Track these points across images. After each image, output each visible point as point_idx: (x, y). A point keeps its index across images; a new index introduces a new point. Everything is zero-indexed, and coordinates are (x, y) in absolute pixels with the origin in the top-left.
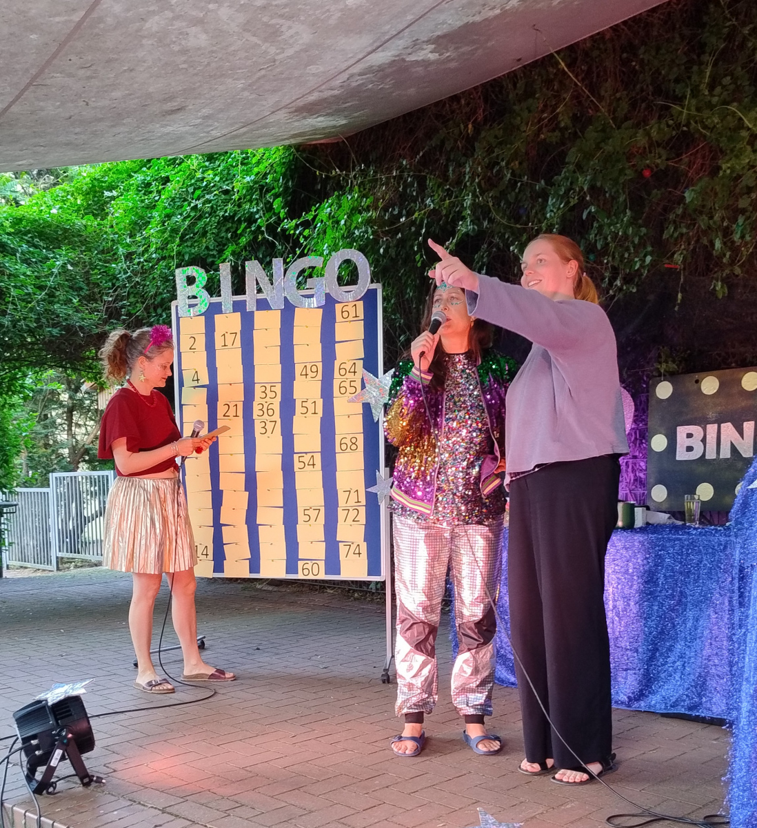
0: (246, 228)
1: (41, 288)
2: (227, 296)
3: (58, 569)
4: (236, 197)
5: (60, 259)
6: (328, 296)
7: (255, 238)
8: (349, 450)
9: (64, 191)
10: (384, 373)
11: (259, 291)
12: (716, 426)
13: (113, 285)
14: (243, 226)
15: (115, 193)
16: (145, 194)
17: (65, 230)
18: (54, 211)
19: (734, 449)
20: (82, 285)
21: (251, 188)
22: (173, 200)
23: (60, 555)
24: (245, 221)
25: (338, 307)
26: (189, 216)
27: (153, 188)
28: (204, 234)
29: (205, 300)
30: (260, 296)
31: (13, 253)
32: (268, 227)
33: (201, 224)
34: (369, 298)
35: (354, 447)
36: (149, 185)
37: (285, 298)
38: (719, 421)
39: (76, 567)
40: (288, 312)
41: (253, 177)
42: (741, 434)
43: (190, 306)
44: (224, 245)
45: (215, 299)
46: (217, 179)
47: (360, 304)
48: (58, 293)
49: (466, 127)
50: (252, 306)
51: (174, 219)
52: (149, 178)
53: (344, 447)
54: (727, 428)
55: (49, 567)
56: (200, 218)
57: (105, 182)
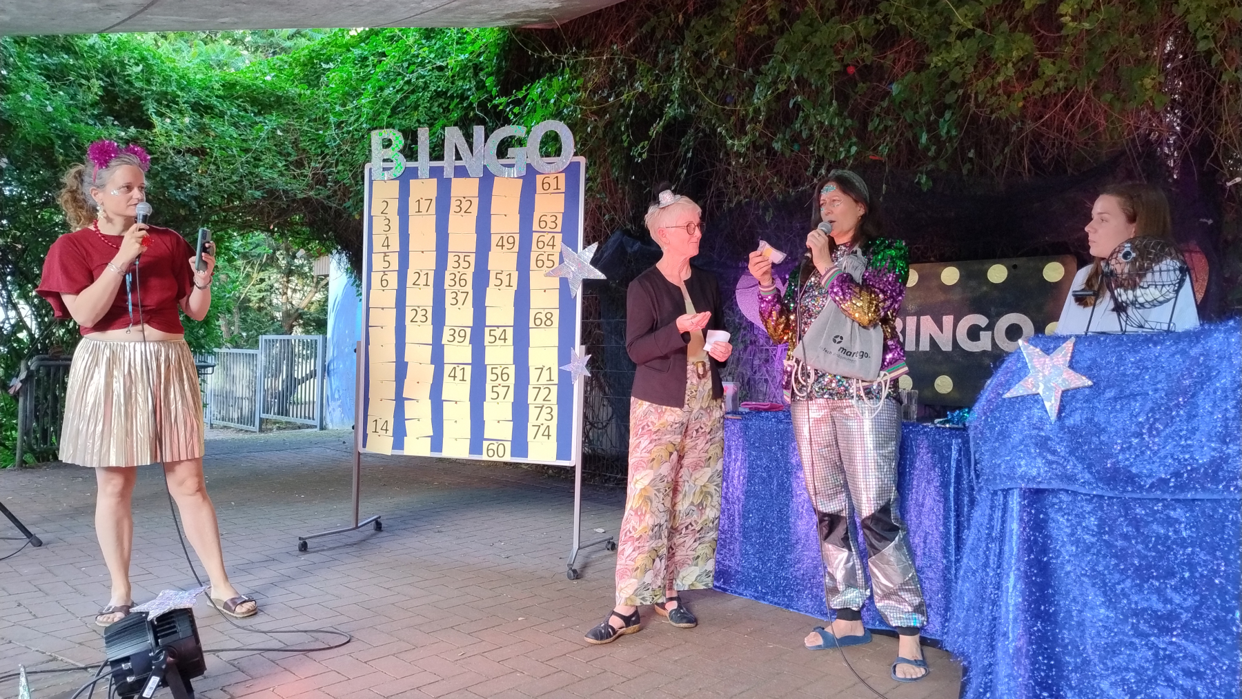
0: (458, 104)
1: (246, 151)
2: (424, 162)
3: (261, 430)
4: (449, 73)
5: (271, 122)
6: (529, 166)
7: (467, 115)
8: (543, 325)
9: (282, 60)
10: (584, 248)
11: (458, 157)
12: (915, 318)
13: (322, 152)
14: (456, 101)
15: (331, 65)
16: (361, 68)
17: (279, 98)
18: (268, 78)
19: (933, 342)
20: (290, 150)
21: (466, 66)
22: (387, 73)
23: (264, 416)
24: (457, 97)
25: (539, 178)
26: (401, 89)
27: (369, 62)
28: (416, 108)
29: (400, 163)
30: (459, 163)
31: (222, 115)
32: (480, 105)
33: (413, 98)
34: (571, 171)
35: (549, 323)
36: (366, 58)
37: (485, 167)
38: (919, 314)
39: (279, 428)
40: (487, 180)
41: (467, 55)
42: (941, 329)
43: (384, 169)
44: (436, 119)
45: (412, 164)
46: (432, 56)
47: (562, 177)
48: (264, 157)
49: (677, 17)
50: (448, 172)
51: (386, 92)
52: (366, 53)
53: (538, 322)
54: (927, 321)
55: (251, 428)
56: (413, 92)
57: (323, 55)
